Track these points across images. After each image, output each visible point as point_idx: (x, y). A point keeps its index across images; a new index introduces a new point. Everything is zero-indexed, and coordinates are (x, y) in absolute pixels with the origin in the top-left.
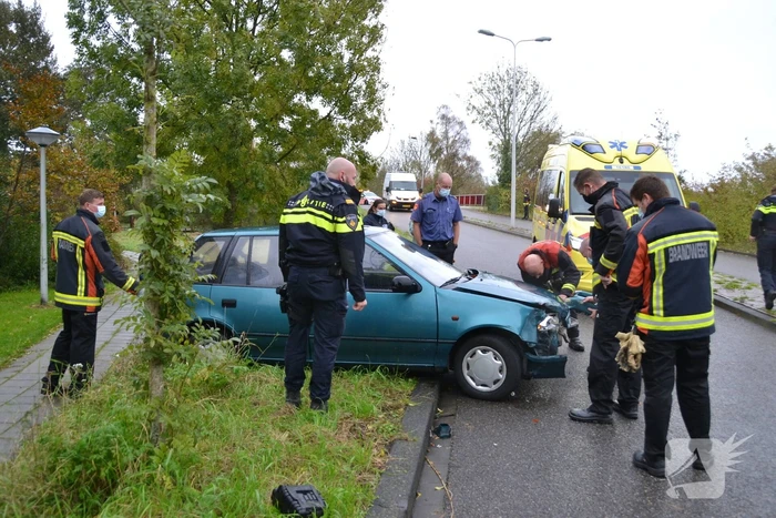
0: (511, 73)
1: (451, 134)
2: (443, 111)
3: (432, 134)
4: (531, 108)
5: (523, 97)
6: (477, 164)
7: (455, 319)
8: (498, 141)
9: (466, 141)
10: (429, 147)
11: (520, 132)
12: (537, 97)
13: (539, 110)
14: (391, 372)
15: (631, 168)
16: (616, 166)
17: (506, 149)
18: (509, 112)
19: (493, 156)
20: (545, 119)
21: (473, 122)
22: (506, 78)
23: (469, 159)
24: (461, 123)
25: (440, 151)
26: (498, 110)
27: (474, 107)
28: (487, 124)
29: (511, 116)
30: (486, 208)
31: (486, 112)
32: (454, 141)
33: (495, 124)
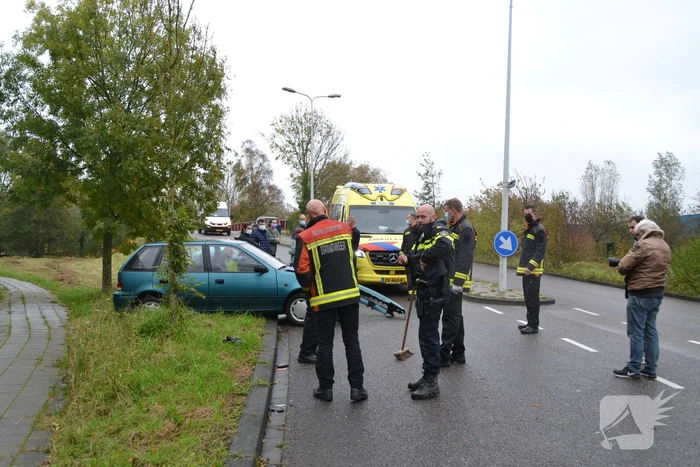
0: (308, 117)
1: (256, 165)
2: (247, 145)
3: (239, 164)
4: (326, 145)
5: (317, 138)
6: (279, 192)
7: (286, 285)
8: (298, 173)
9: (269, 172)
10: (234, 177)
11: (317, 165)
12: (330, 137)
13: (332, 148)
14: (256, 314)
15: (388, 204)
16: (378, 203)
17: (305, 180)
18: (307, 150)
19: (294, 187)
20: (337, 156)
21: (277, 158)
22: (304, 121)
23: (272, 188)
24: (263, 156)
25: (245, 180)
26: (297, 148)
27: (277, 145)
28: (288, 160)
29: (309, 153)
30: (289, 232)
31: (288, 149)
32: (258, 172)
33: (295, 159)
